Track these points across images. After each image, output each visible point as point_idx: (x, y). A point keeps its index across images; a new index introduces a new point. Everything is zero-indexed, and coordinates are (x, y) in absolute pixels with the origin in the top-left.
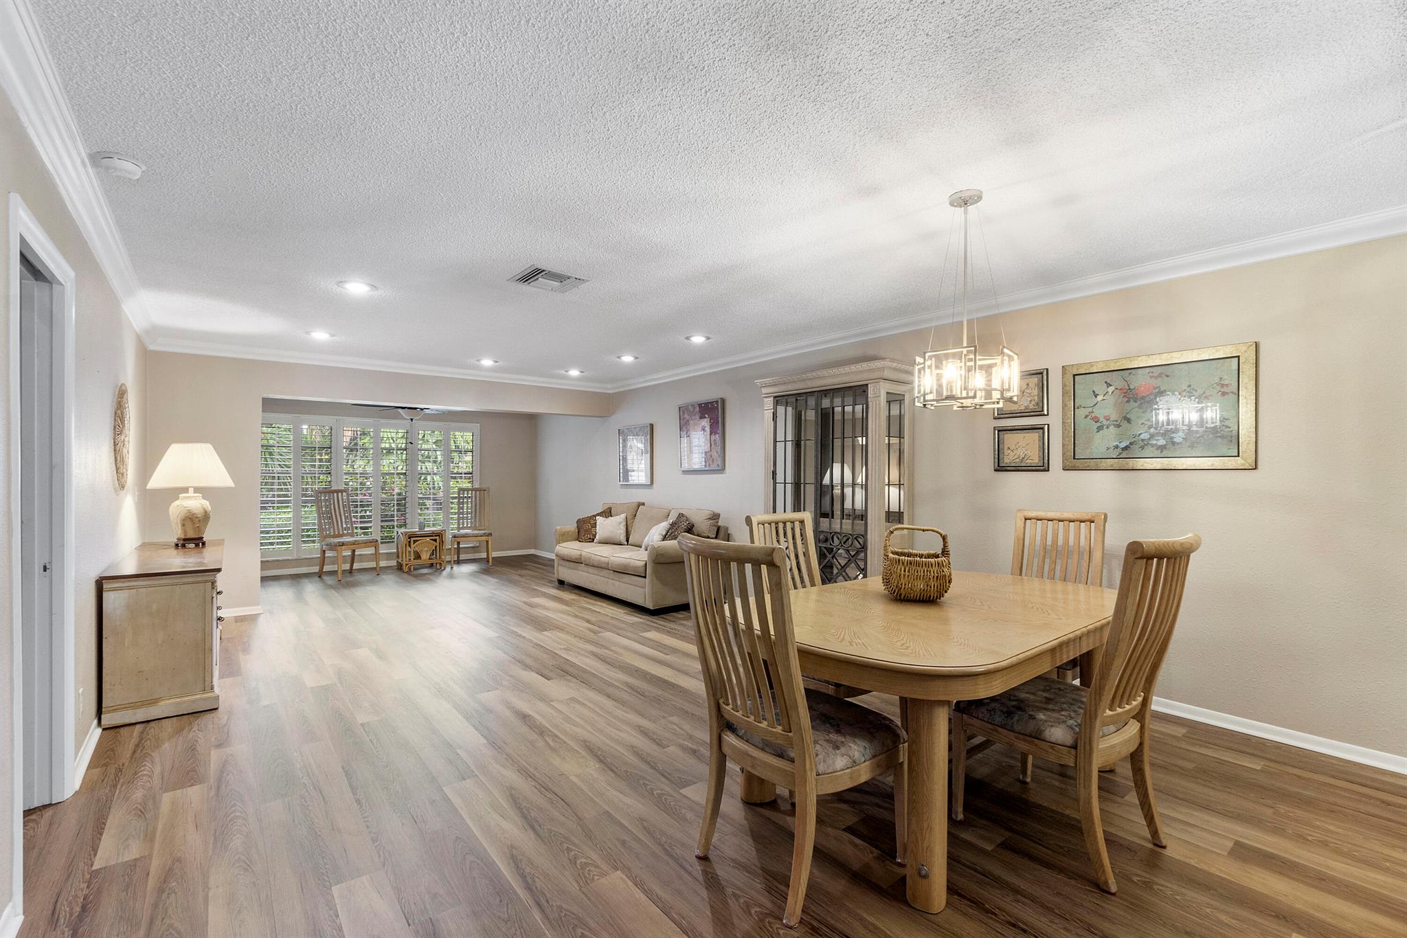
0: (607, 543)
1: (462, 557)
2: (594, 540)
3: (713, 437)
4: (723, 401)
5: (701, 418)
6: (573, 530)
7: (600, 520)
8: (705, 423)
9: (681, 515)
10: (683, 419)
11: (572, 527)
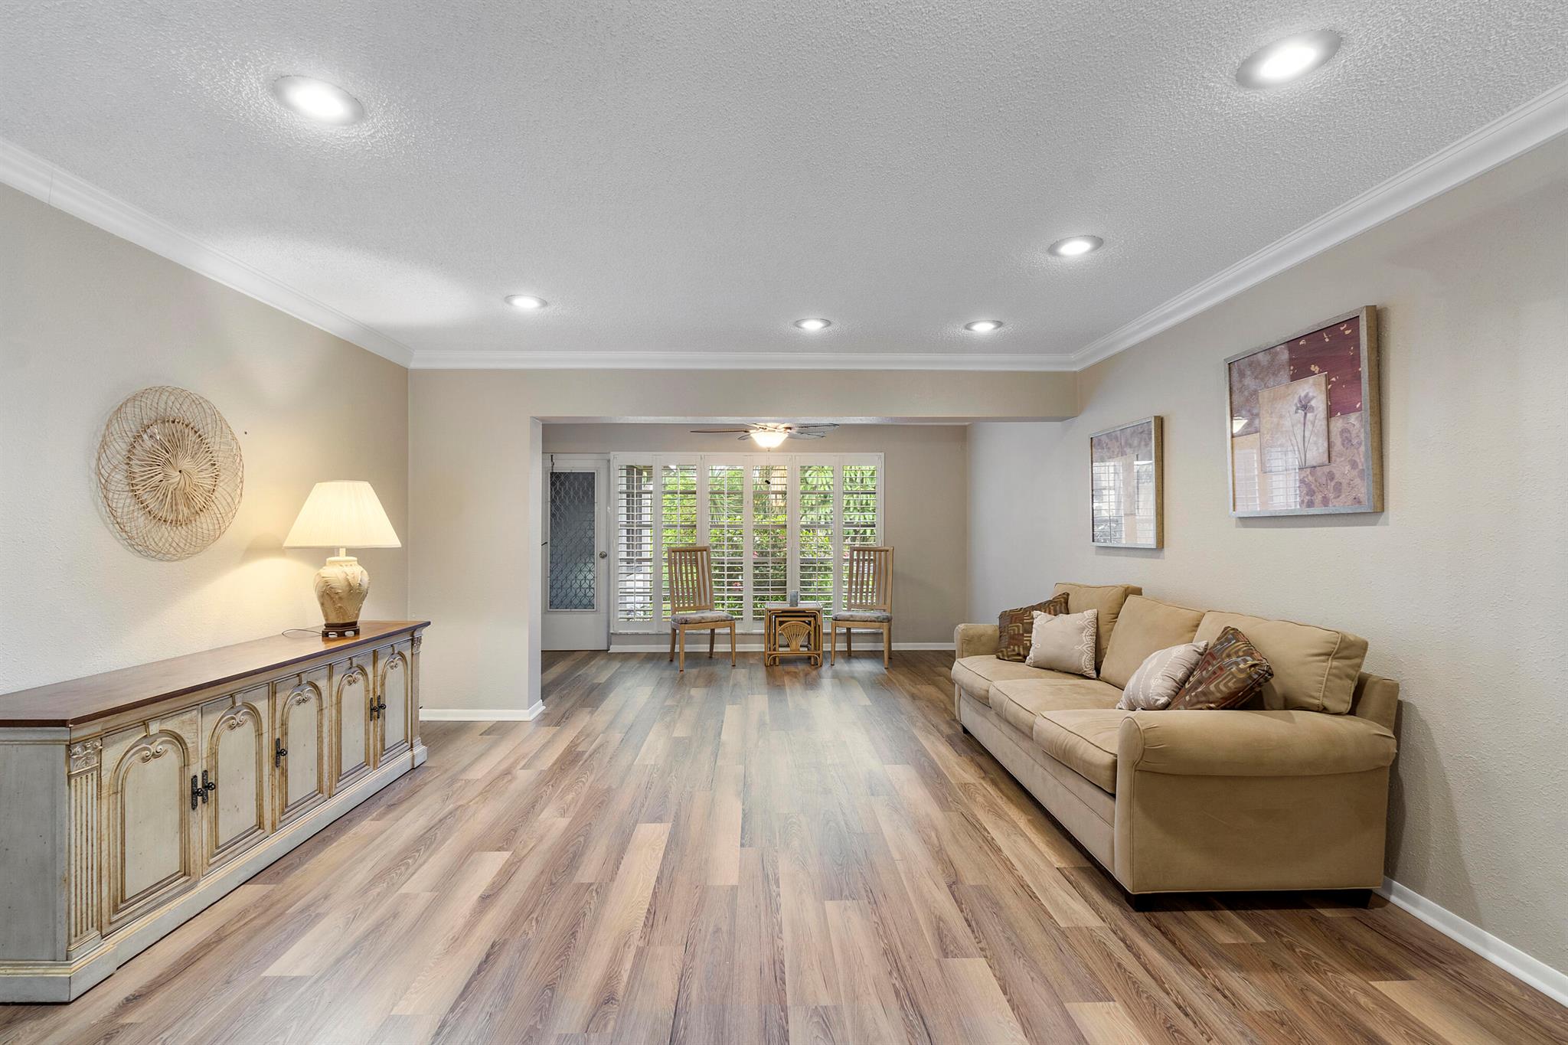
0: (1053, 670)
1: (856, 646)
2: (1025, 657)
3: (1338, 424)
4: (1377, 317)
5: (1294, 377)
6: (990, 632)
7: (1040, 619)
8: (1313, 389)
9: (1230, 635)
10: (1241, 391)
11: (989, 625)
